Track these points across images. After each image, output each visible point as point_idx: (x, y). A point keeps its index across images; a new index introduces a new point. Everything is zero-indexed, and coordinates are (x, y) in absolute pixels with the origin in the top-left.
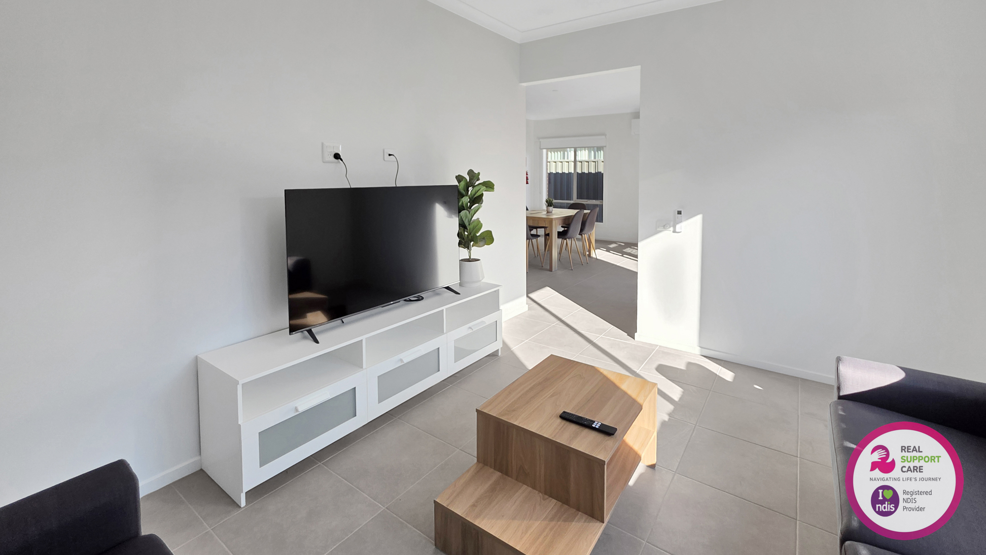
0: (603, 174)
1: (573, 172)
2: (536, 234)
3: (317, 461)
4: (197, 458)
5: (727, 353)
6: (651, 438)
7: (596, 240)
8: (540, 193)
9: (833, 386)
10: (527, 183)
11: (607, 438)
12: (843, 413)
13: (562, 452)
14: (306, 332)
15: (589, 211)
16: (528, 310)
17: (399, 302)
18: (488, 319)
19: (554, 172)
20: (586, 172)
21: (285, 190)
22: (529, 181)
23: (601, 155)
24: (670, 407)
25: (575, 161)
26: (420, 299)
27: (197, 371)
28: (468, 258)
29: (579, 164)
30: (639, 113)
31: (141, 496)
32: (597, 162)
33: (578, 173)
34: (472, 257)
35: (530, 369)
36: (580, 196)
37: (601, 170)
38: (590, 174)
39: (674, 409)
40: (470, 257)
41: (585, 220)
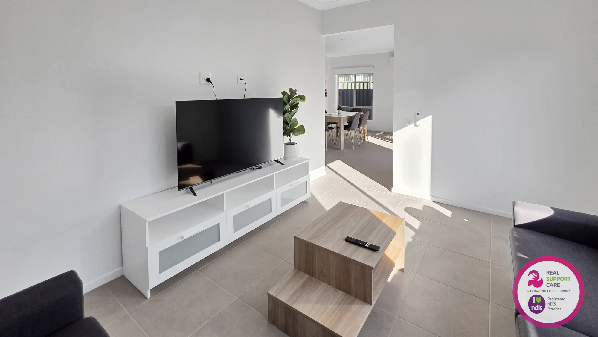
0: (372, 90)
1: (354, 89)
2: (331, 127)
3: (196, 270)
4: (121, 268)
5: (447, 200)
6: (401, 253)
7: (368, 131)
8: (334, 102)
9: (511, 219)
10: (326, 96)
11: (374, 253)
12: (517, 236)
13: (347, 262)
14: (189, 189)
15: (364, 113)
16: (327, 174)
17: (247, 170)
18: (302, 180)
19: (343, 89)
20: (362, 89)
21: (176, 101)
22: (327, 95)
23: (371, 79)
24: (413, 233)
25: (355, 83)
26: (260, 168)
27: (121, 213)
28: (289, 142)
29: (358, 84)
30: (393, 52)
31: (84, 293)
32: (368, 83)
33: (357, 89)
34: (291, 142)
35: (327, 210)
36: (358, 104)
37: (371, 87)
38: (364, 90)
39: (415, 234)
40: (290, 142)
41: (361, 118)
